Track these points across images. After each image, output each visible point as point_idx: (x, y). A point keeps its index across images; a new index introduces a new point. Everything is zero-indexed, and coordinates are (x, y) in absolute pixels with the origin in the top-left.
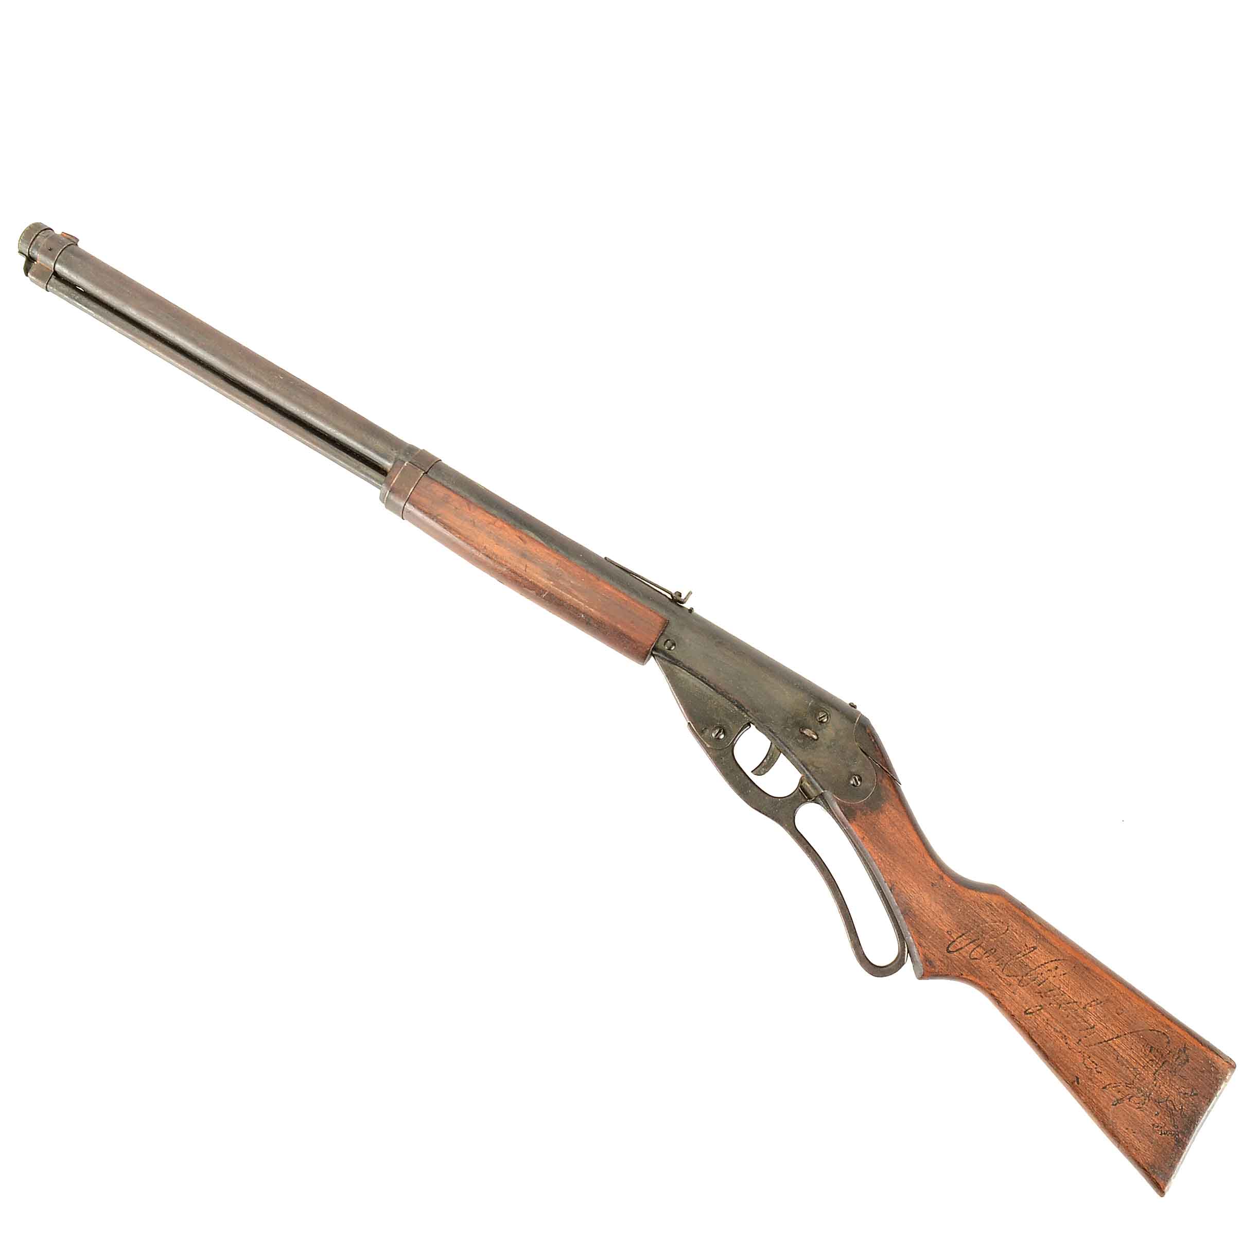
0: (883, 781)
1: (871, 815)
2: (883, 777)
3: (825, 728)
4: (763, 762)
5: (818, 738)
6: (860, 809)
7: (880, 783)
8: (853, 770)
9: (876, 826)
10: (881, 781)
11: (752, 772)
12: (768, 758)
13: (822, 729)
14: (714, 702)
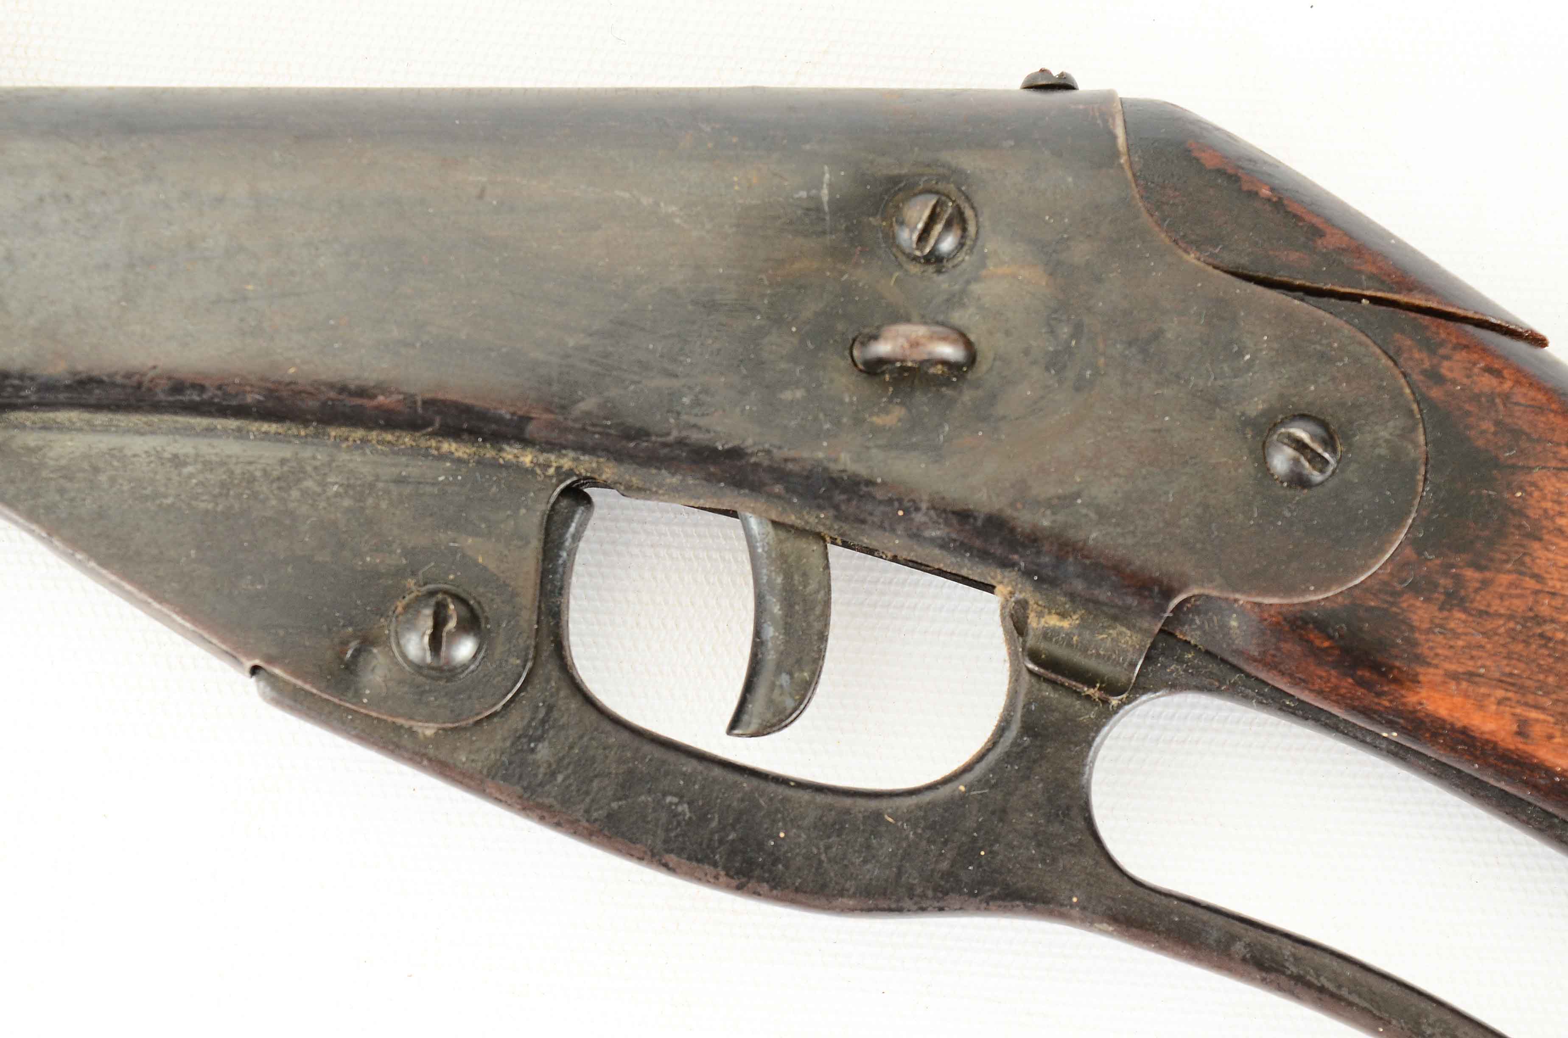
0: (1445, 368)
1: (1485, 584)
2: (1431, 347)
3: (977, 279)
4: (758, 642)
5: (969, 345)
6: (1415, 588)
7: (1435, 393)
8: (1256, 406)
9: (1548, 628)
10: (1435, 377)
11: (734, 725)
12: (776, 609)
13: (963, 292)
14: (323, 484)
